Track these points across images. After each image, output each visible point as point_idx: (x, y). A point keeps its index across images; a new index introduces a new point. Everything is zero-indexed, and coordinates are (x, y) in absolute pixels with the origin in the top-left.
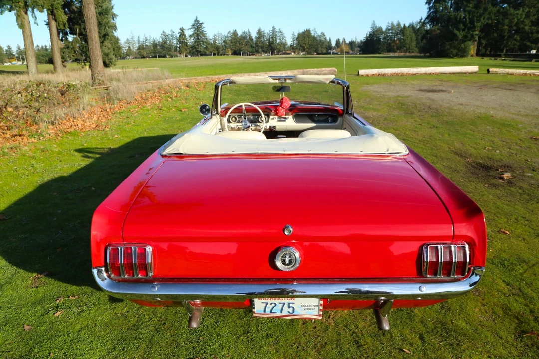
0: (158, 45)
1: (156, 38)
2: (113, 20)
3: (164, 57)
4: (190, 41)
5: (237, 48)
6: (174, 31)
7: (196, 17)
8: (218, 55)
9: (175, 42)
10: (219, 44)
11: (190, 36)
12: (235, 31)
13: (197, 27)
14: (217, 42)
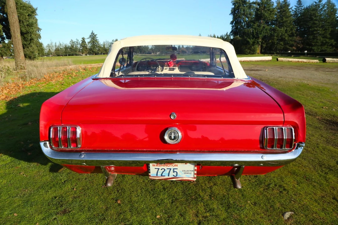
0: (68, 48)
1: (67, 44)
2: (38, 31)
3: (72, 55)
4: (89, 46)
6: (78, 39)
7: (92, 31)
8: (106, 54)
9: (79, 46)
10: (107, 47)
11: (89, 43)
13: (93, 37)
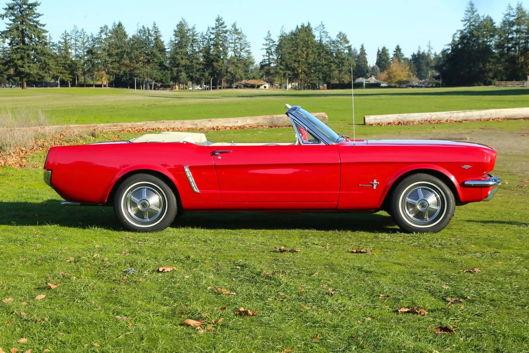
5: (123, 68)
8: (73, 85)
10: (77, 56)
11: (2, 35)
12: (120, 25)
13: (22, 11)
14: (73, 52)
